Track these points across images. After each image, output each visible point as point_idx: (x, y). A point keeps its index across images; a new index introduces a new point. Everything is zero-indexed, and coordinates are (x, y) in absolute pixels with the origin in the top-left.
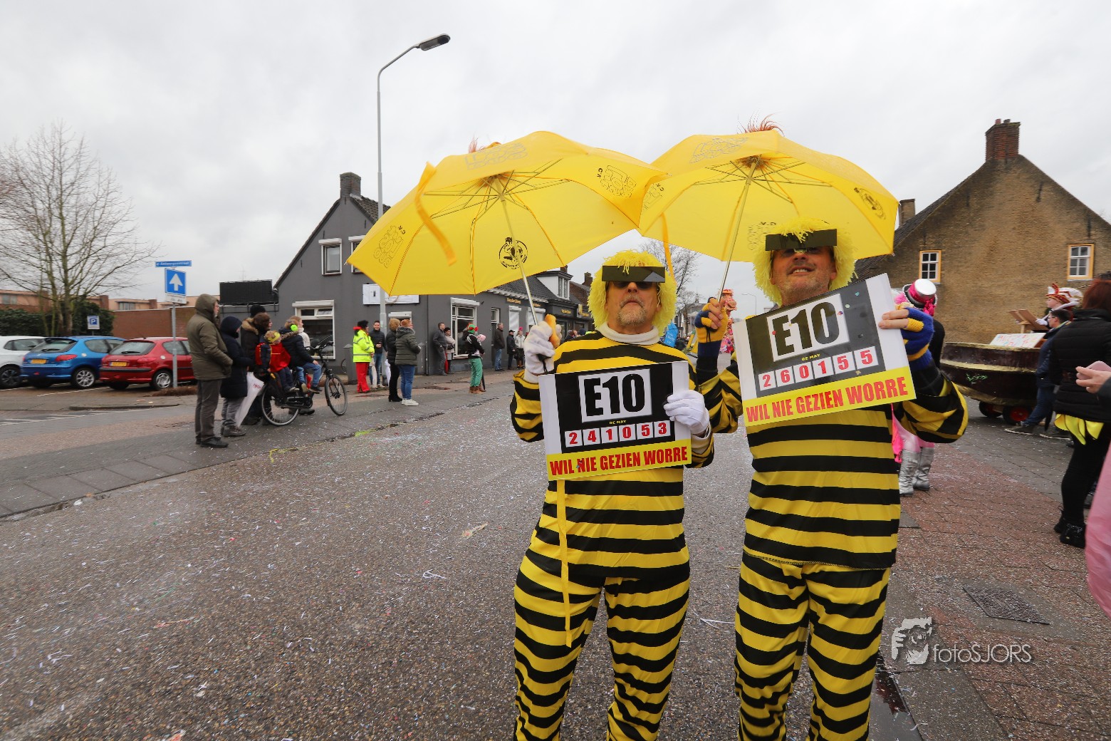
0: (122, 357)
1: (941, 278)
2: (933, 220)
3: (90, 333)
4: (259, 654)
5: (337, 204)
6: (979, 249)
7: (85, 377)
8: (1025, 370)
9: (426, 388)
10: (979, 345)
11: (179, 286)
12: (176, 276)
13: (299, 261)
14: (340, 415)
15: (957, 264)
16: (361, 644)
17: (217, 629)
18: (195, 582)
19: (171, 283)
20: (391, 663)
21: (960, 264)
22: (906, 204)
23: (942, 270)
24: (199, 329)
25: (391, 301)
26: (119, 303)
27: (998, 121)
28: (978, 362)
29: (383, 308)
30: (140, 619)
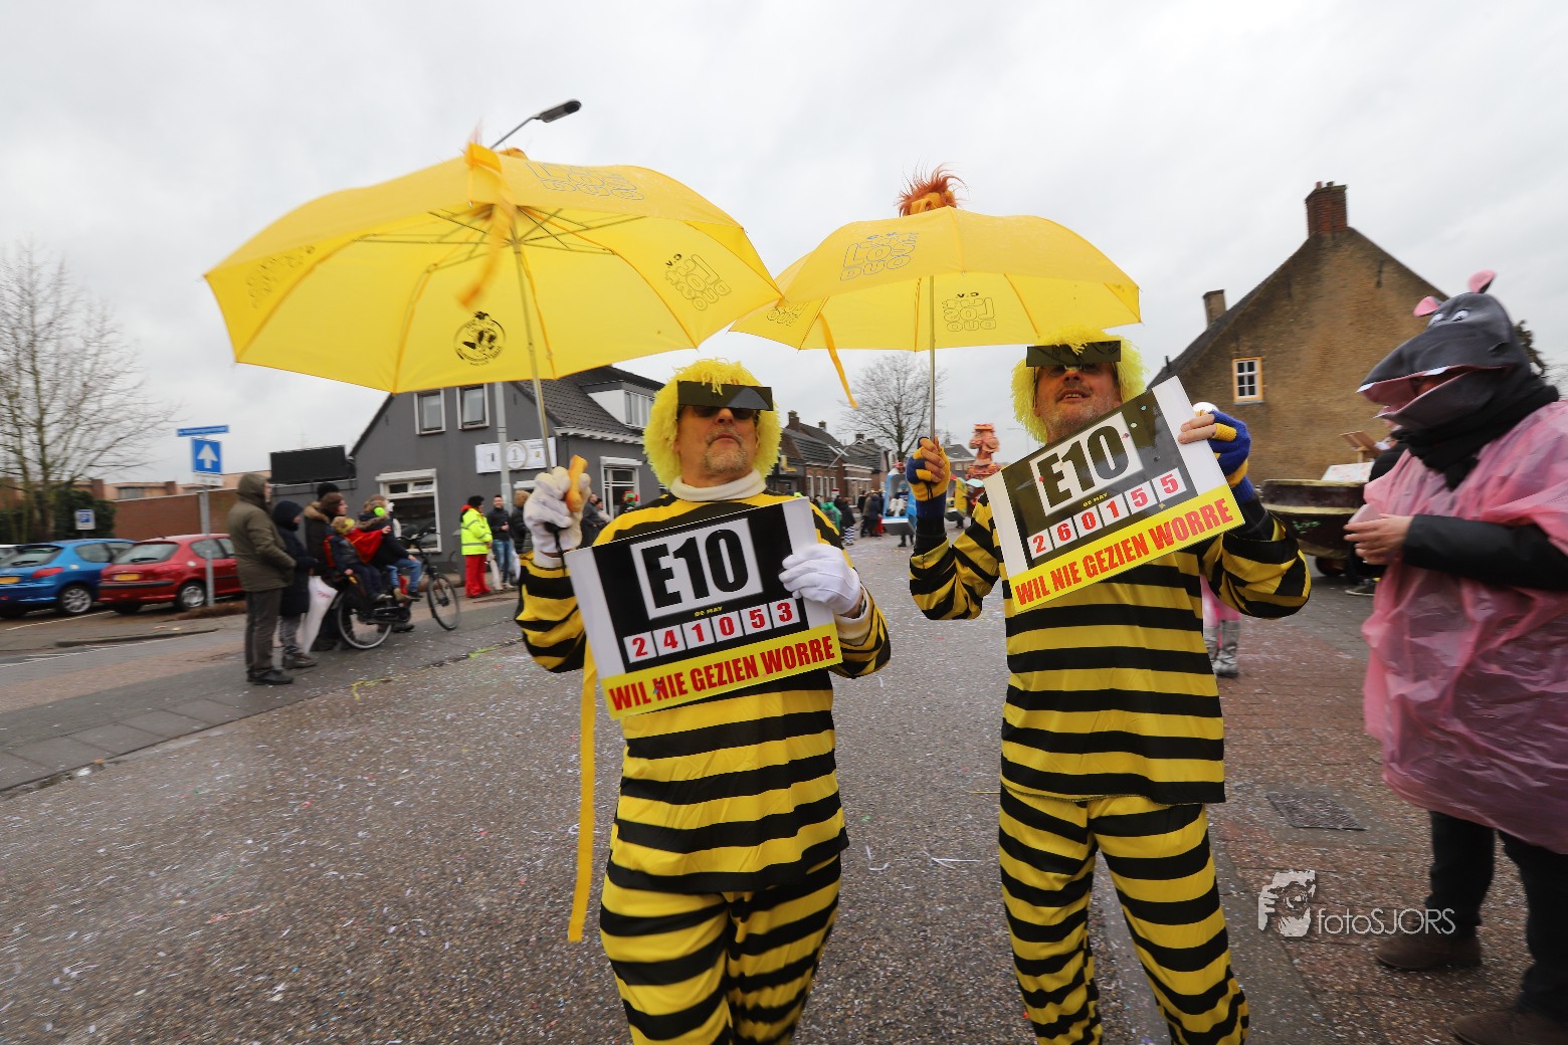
0: (132, 567)
1: (1264, 393)
3: (80, 535)
4: (353, 944)
6: (1309, 354)
7: (76, 599)
10: (1305, 481)
11: (213, 463)
13: (383, 419)
14: (449, 630)
15: (1282, 374)
16: (488, 921)
17: (293, 918)
18: (260, 862)
19: (200, 458)
20: (528, 941)
21: (1286, 375)
22: (1213, 298)
23: (1264, 384)
24: (247, 521)
25: (516, 467)
26: (120, 488)
27: (1319, 184)
28: (1306, 504)
29: (505, 477)
30: (186, 914)
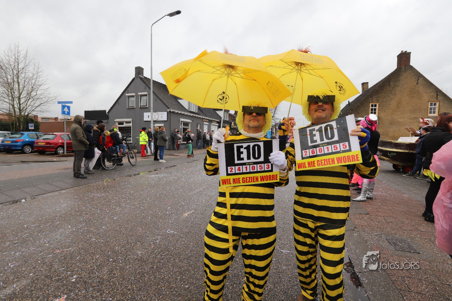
0: (43, 141)
1: (378, 114)
2: (375, 91)
3: (30, 130)
4: (98, 264)
5: (133, 79)
6: (393, 103)
7: (27, 149)
8: (411, 151)
9: (169, 155)
10: (393, 141)
11: (67, 112)
12: (66, 107)
13: (118, 103)
14: (134, 166)
15: (385, 108)
16: (141, 260)
17: (81, 253)
18: (72, 234)
19: (64, 110)
20: (153, 267)
22: (365, 85)
23: (379, 111)
24: (75, 129)
25: (155, 120)
26: (42, 118)
27: (402, 51)
28: (392, 148)
29: (152, 122)
30: (49, 249)
